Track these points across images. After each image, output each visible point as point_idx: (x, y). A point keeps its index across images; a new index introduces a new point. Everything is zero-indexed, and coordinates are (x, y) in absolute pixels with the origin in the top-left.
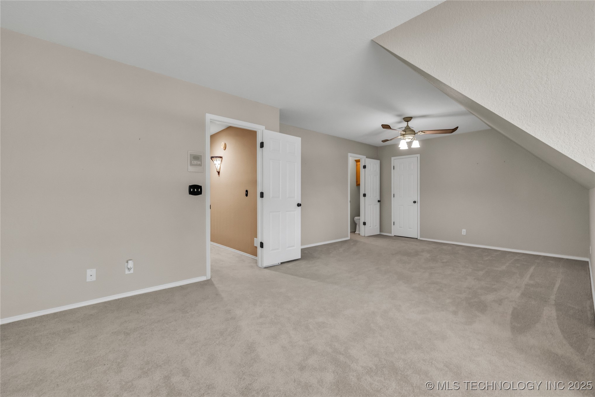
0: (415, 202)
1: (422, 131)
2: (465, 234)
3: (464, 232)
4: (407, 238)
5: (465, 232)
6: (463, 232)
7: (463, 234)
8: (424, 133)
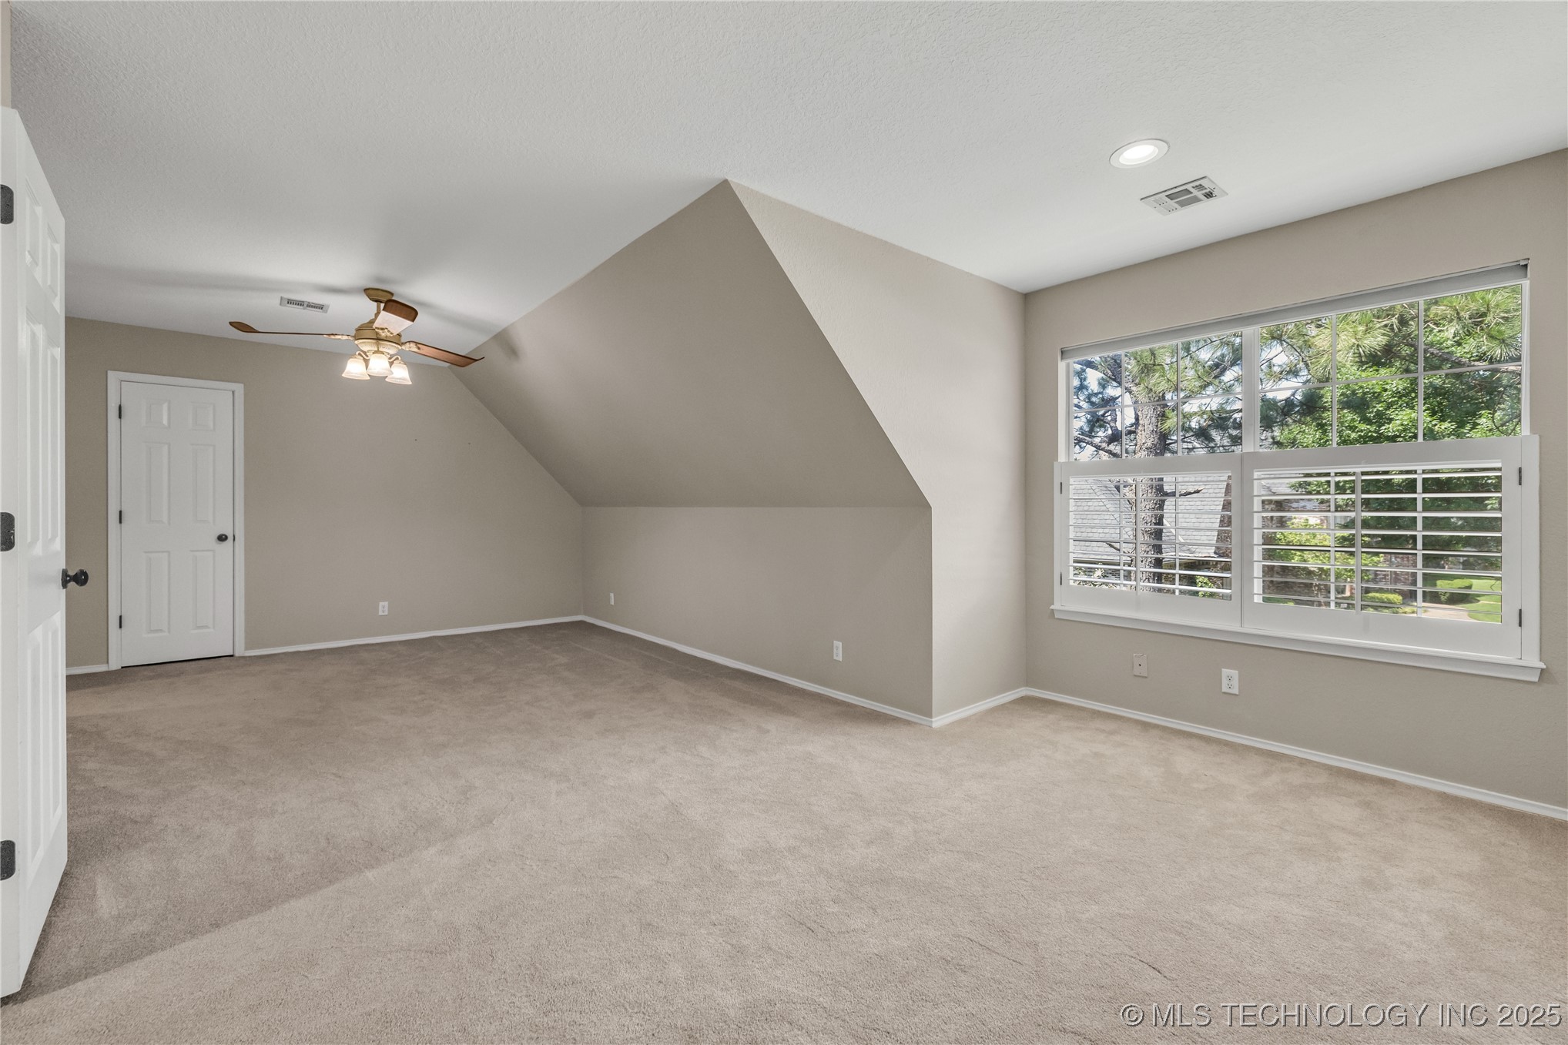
0: (222, 538)
1: (416, 343)
2: (386, 613)
3: (383, 608)
4: (185, 664)
5: (386, 609)
6: (380, 608)
7: (381, 613)
8: (419, 348)
